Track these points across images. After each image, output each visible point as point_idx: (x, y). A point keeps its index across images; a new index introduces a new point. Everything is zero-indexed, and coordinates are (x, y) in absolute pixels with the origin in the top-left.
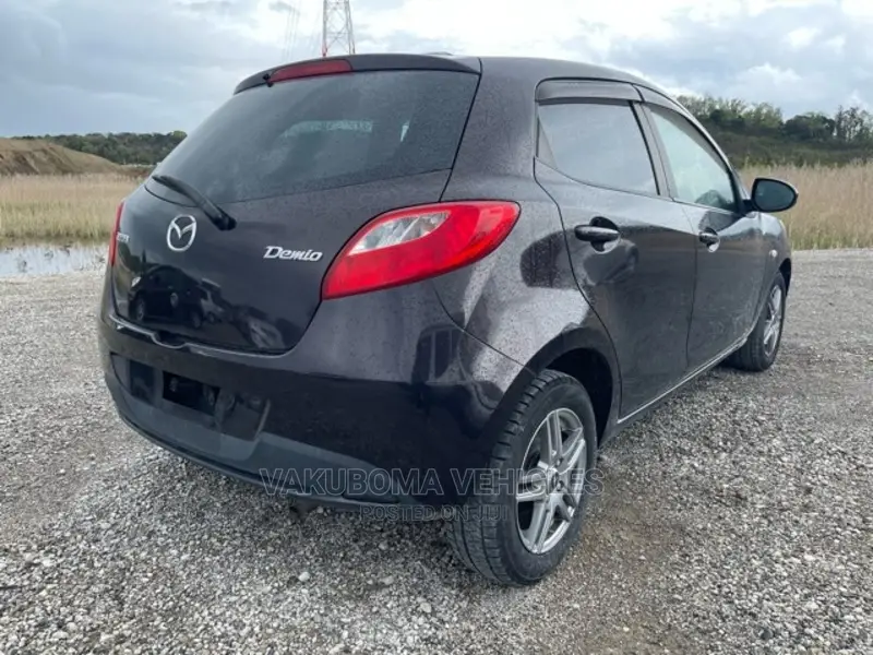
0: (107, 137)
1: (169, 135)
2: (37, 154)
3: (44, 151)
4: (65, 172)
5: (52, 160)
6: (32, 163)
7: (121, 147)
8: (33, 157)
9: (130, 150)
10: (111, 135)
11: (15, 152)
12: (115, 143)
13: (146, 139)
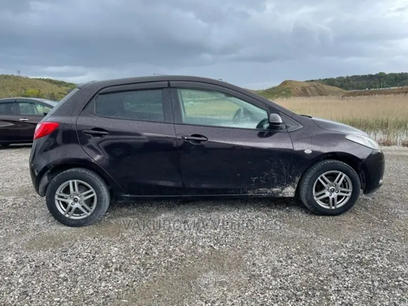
0: (345, 78)
1: (376, 75)
2: (311, 88)
3: (315, 86)
4: (321, 95)
5: (317, 90)
6: (308, 91)
7: (352, 82)
8: (310, 89)
9: (355, 83)
10: (348, 77)
11: (303, 87)
12: (349, 81)
13: (364, 77)
